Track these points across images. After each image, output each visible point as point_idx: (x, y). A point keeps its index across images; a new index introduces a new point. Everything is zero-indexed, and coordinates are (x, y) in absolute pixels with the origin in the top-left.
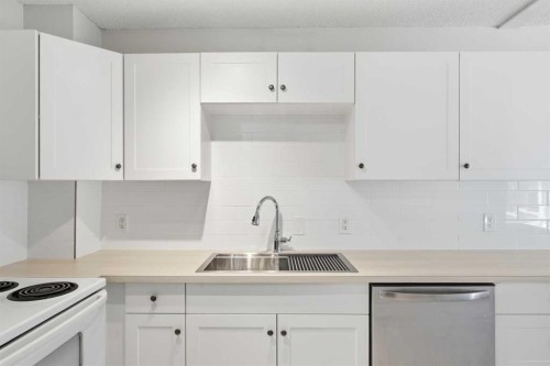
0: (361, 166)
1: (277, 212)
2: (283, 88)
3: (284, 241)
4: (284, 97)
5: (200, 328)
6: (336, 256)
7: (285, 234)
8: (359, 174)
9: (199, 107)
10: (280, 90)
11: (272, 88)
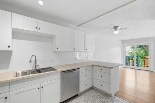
0: (57, 48)
1: (36, 59)
2: (40, 29)
3: (37, 66)
4: (39, 31)
5: (15, 94)
6: (51, 68)
7: (37, 64)
8: (57, 50)
9: (11, 29)
10: (38, 29)
11: (36, 28)
